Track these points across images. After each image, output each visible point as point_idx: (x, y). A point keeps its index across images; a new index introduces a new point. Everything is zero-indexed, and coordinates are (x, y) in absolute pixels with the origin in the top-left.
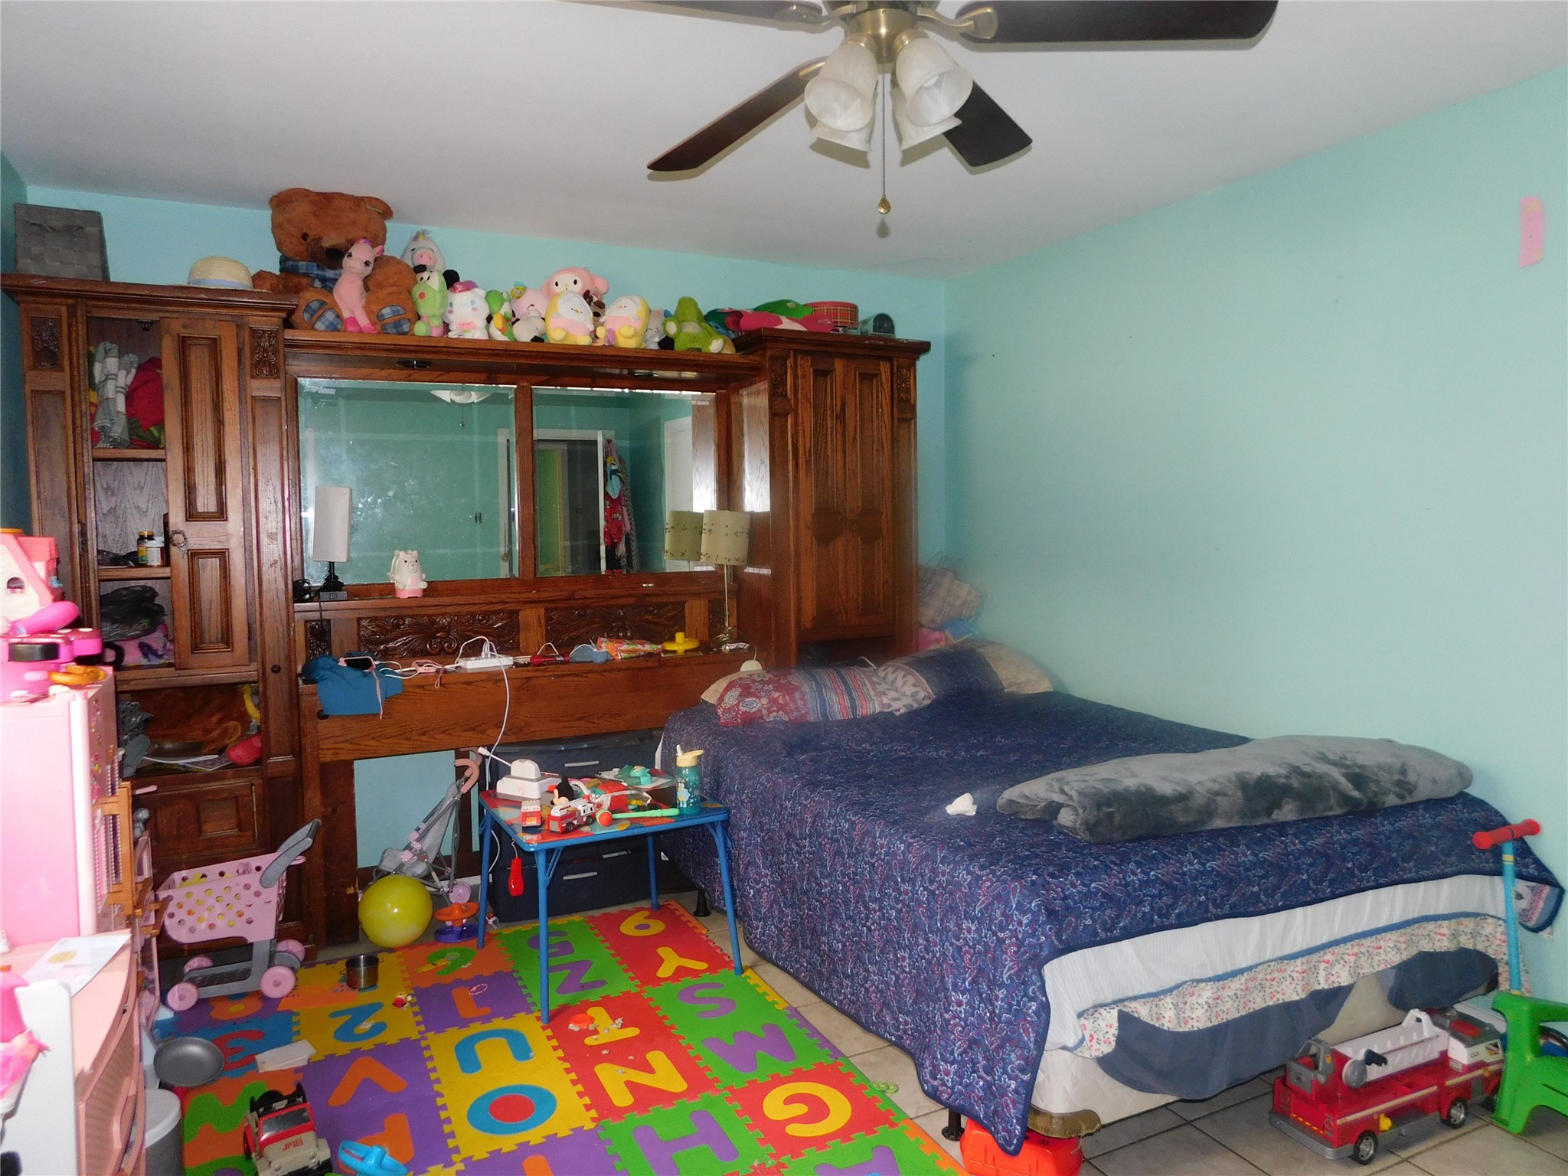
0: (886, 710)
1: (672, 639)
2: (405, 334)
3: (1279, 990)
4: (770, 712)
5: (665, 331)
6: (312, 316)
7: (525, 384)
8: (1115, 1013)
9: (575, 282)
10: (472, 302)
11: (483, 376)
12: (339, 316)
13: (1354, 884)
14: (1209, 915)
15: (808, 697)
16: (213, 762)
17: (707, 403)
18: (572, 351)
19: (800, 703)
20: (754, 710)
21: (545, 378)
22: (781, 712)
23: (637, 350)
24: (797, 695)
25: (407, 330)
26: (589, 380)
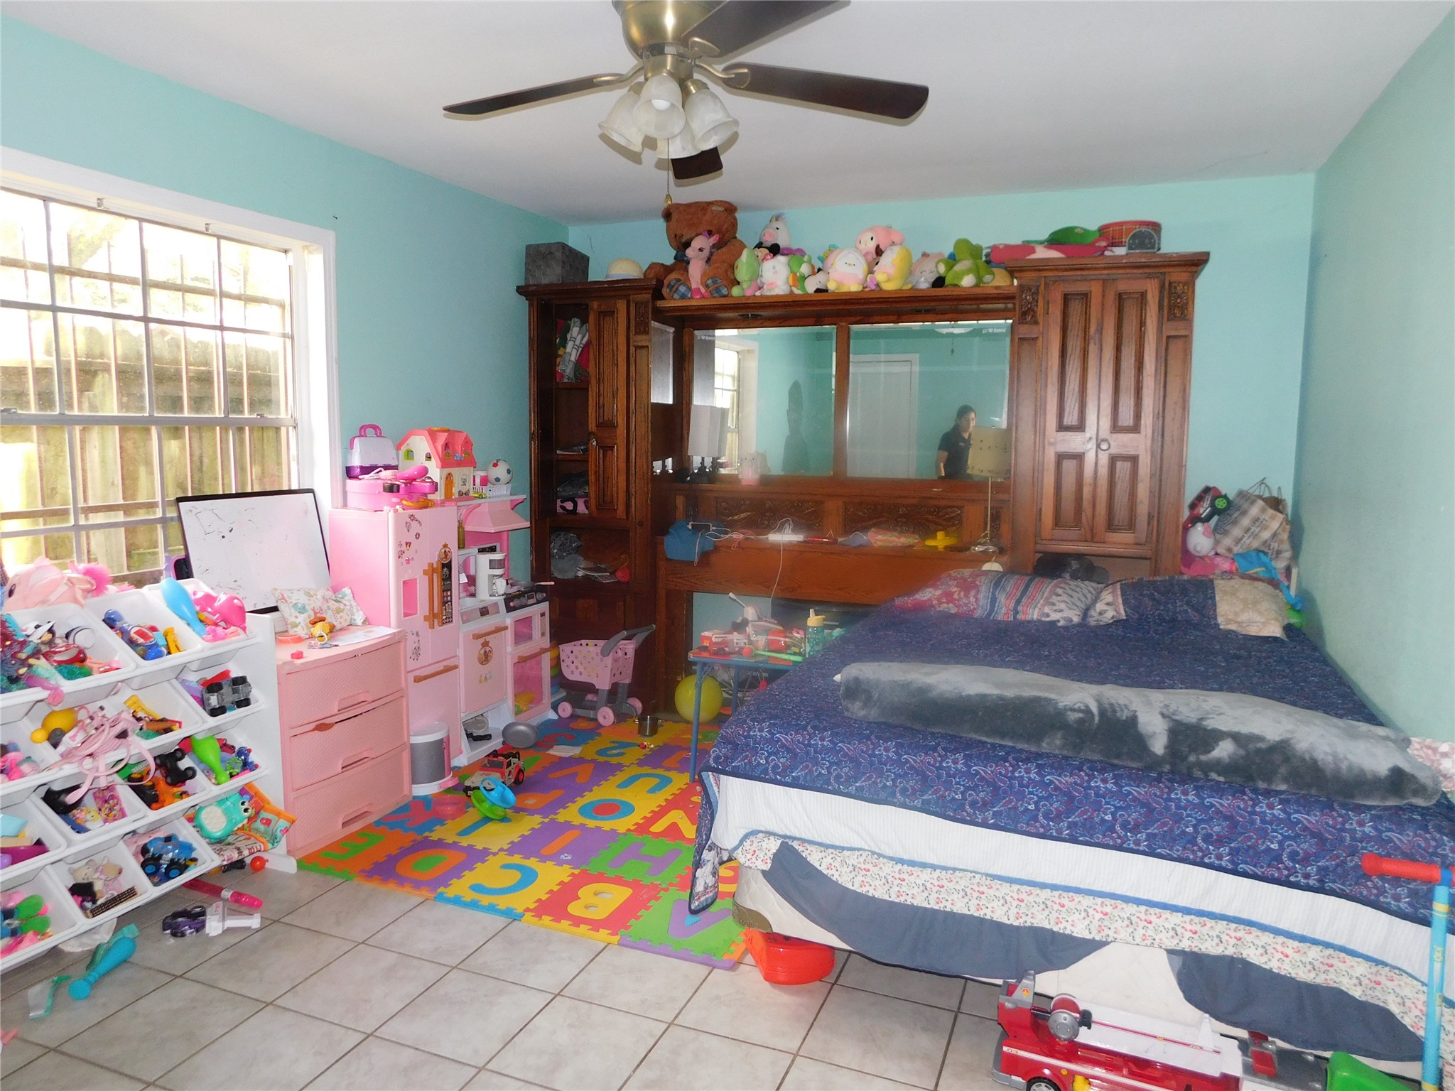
0: (1043, 619)
1: (935, 537)
2: (725, 296)
3: (1029, 913)
4: (940, 603)
5: (938, 272)
6: (671, 290)
7: (845, 324)
8: (779, 842)
9: (872, 239)
10: (774, 268)
11: (812, 320)
12: (689, 288)
13: (1112, 838)
14: (895, 800)
15: (981, 596)
16: (606, 577)
17: (1004, 331)
18: (843, 298)
19: (972, 599)
20: (925, 598)
21: (859, 318)
22: (951, 605)
23: (896, 291)
24: (973, 593)
25: (726, 293)
26: (894, 318)
